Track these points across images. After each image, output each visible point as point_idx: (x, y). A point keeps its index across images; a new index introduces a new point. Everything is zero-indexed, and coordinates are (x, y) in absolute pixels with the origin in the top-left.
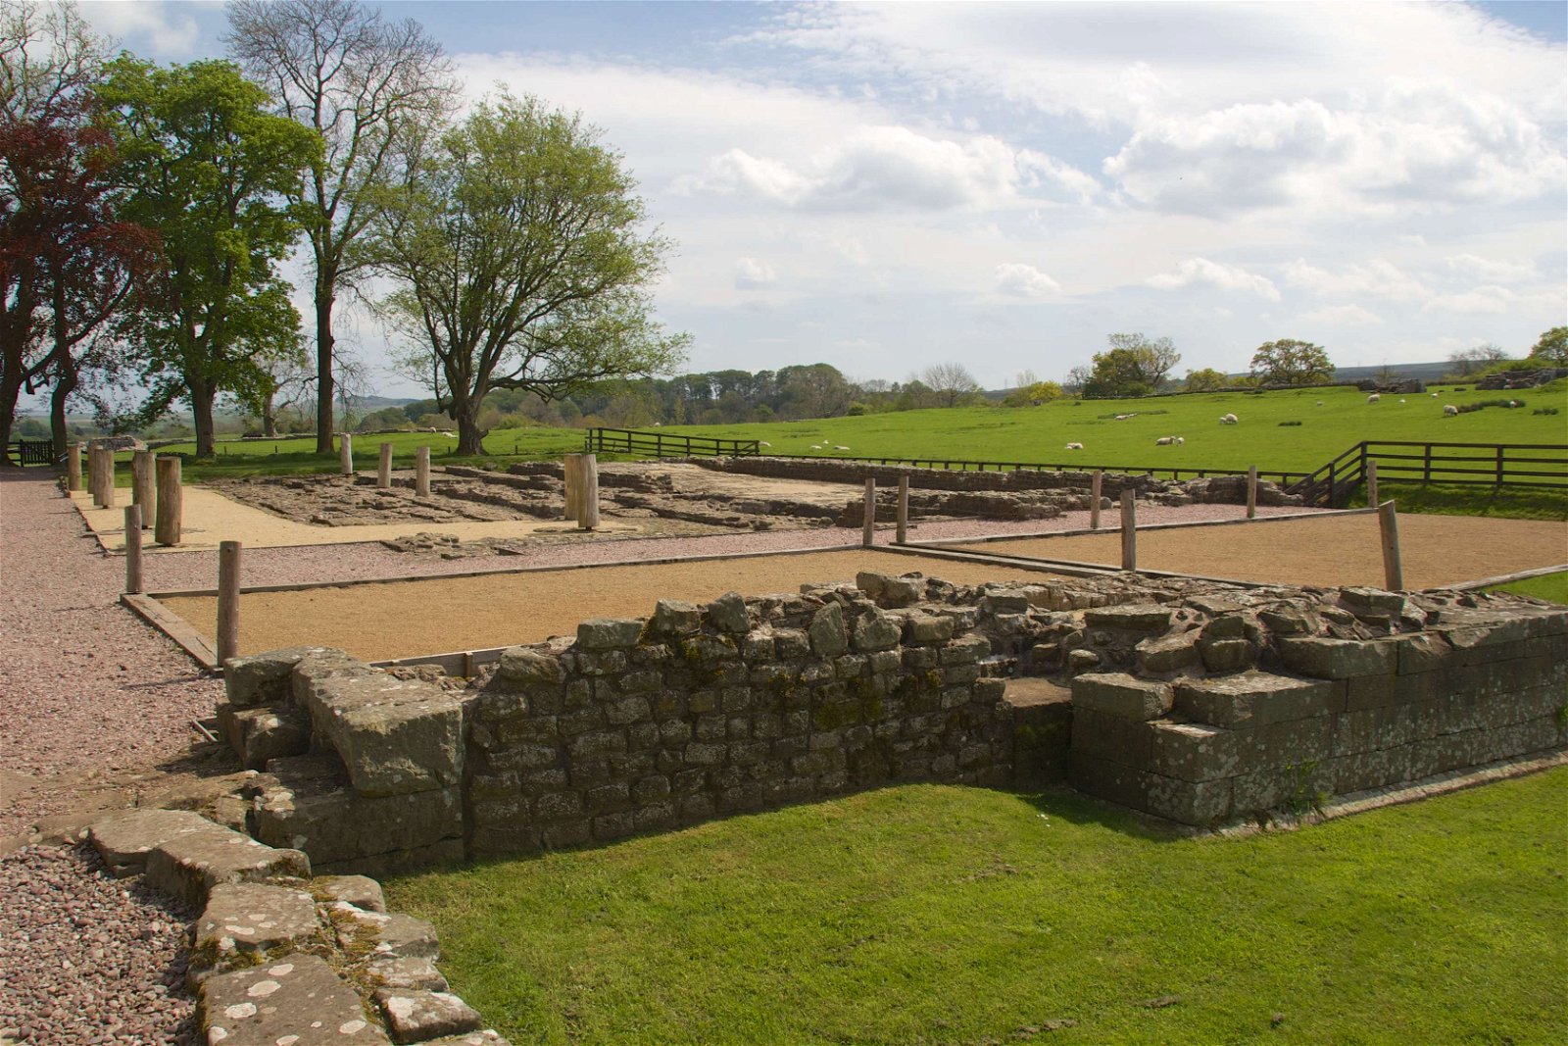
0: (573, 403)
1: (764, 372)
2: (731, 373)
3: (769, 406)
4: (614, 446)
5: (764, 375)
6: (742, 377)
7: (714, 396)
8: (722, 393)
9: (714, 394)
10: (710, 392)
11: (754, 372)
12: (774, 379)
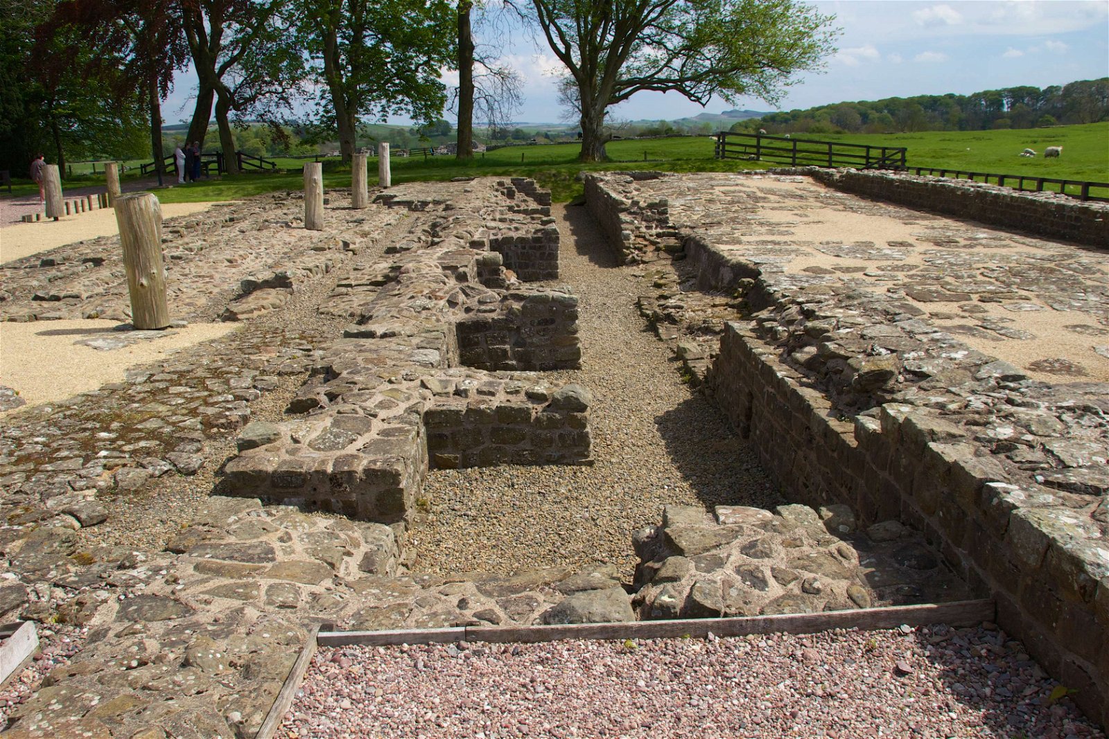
0: (889, 115)
1: (1052, 87)
2: (1021, 89)
3: (1053, 116)
4: (745, 153)
5: (1051, 89)
6: (1032, 93)
7: (1005, 109)
8: (1012, 106)
9: (1006, 106)
10: (1002, 105)
11: (1042, 88)
12: (1061, 93)
